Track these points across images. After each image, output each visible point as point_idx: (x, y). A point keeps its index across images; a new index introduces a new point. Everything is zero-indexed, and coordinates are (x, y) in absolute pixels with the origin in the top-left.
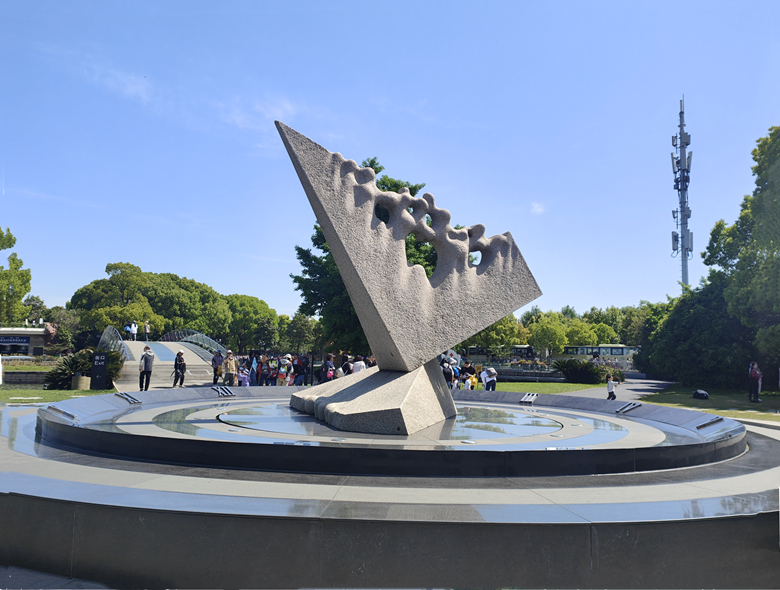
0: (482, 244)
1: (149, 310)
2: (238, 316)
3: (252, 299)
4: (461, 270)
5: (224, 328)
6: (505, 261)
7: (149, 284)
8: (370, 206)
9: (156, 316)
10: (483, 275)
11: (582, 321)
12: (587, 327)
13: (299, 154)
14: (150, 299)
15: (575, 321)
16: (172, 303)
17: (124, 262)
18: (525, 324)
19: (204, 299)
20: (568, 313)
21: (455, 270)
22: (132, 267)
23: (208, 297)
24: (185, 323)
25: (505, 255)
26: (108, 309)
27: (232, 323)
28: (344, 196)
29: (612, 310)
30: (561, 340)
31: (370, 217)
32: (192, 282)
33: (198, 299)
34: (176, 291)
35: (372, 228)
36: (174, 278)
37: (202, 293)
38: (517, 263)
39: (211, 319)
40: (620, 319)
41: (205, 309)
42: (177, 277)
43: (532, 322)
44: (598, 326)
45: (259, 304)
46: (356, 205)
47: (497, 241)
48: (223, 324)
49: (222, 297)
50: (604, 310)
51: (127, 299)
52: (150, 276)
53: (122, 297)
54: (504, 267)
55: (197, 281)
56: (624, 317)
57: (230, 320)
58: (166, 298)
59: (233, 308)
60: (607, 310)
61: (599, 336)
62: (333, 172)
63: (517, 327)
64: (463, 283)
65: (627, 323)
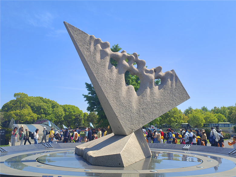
0: (161, 75)
1: (31, 111)
2: (67, 113)
3: (73, 106)
4: (151, 87)
5: (61, 118)
6: (172, 83)
7: (31, 101)
8: (108, 59)
9: (34, 114)
10: (162, 90)
11: (211, 113)
12: (213, 115)
13: (75, 36)
14: (32, 107)
15: (208, 113)
16: (40, 109)
17: (21, 93)
18: (186, 115)
19: (53, 107)
20: (204, 109)
21: (148, 87)
22: (24, 94)
23: (55, 106)
24: (46, 117)
25: (172, 80)
26: (14, 111)
27: (65, 116)
28: (96, 55)
29: (223, 108)
30: (202, 121)
31: (108, 64)
32: (49, 100)
33: (51, 107)
34: (42, 104)
35: (109, 69)
36: (41, 98)
37: (52, 104)
38: (177, 84)
39: (56, 115)
40: (227, 111)
41: (54, 111)
42: (42, 98)
43: (189, 113)
44: (217, 115)
45: (76, 108)
46: (101, 58)
47: (167, 74)
48: (61, 117)
49: (61, 106)
50: (220, 108)
51: (22, 107)
52: (32, 98)
53: (20, 106)
54: (171, 86)
55: (50, 100)
56: (229, 111)
57: (64, 115)
58: (38, 107)
59: (65, 110)
60: (221, 108)
61: (218, 119)
62: (90, 44)
63: (182, 116)
64: (152, 93)
65: (231, 113)
